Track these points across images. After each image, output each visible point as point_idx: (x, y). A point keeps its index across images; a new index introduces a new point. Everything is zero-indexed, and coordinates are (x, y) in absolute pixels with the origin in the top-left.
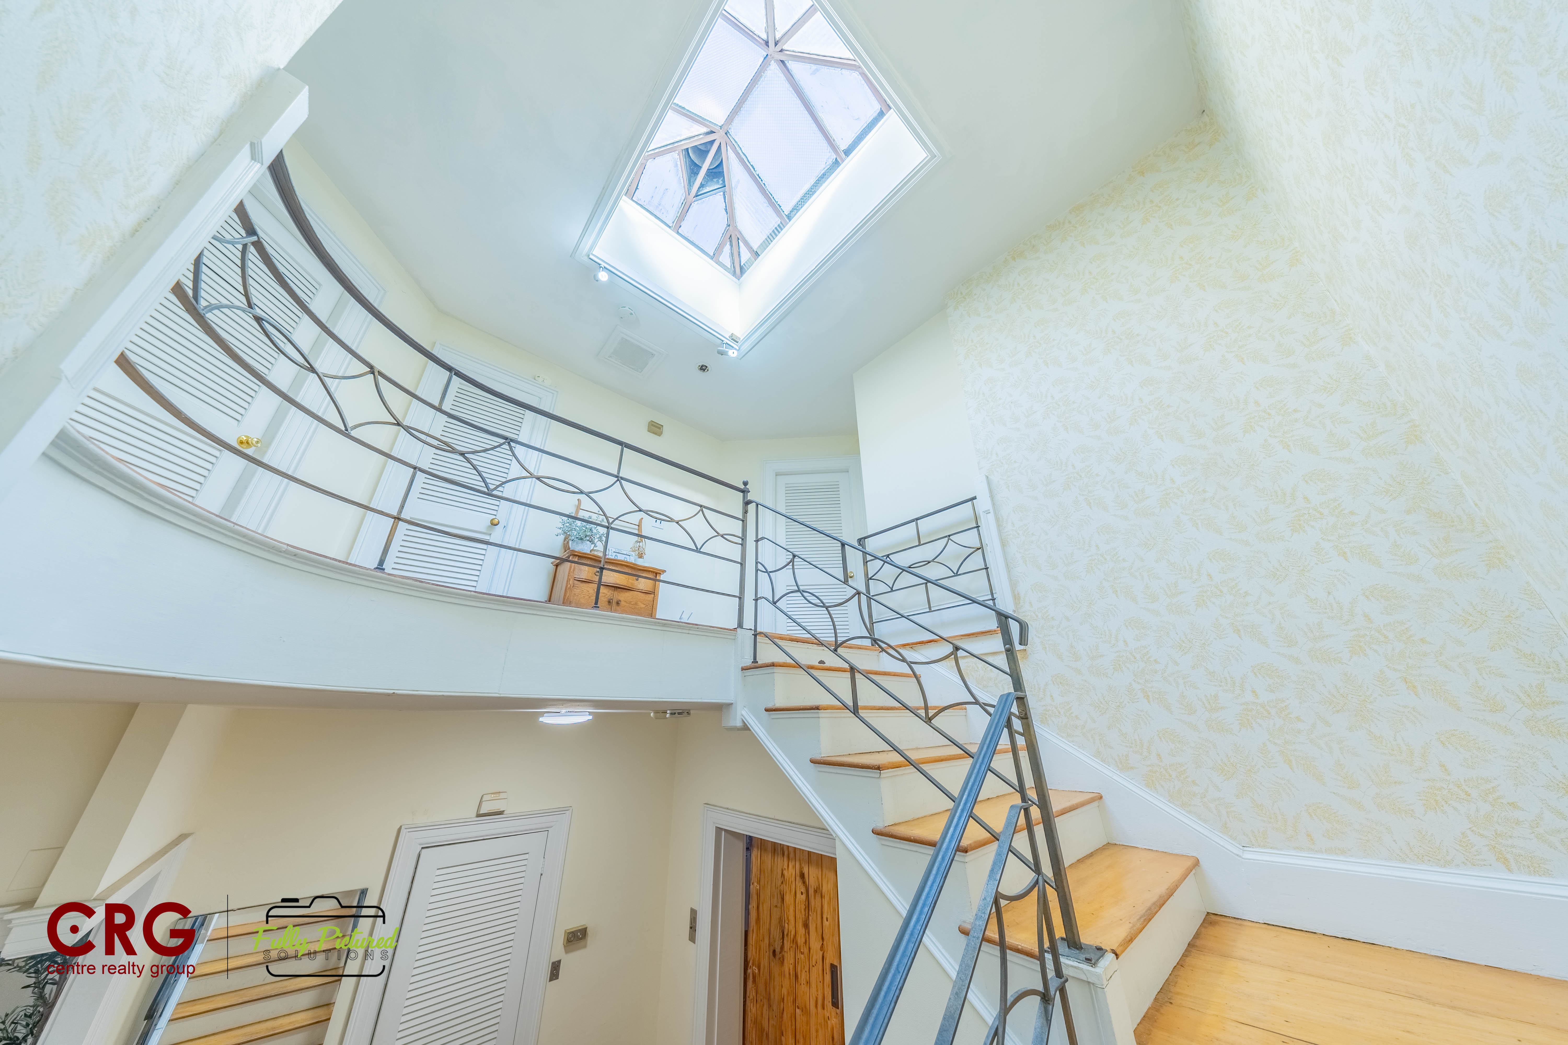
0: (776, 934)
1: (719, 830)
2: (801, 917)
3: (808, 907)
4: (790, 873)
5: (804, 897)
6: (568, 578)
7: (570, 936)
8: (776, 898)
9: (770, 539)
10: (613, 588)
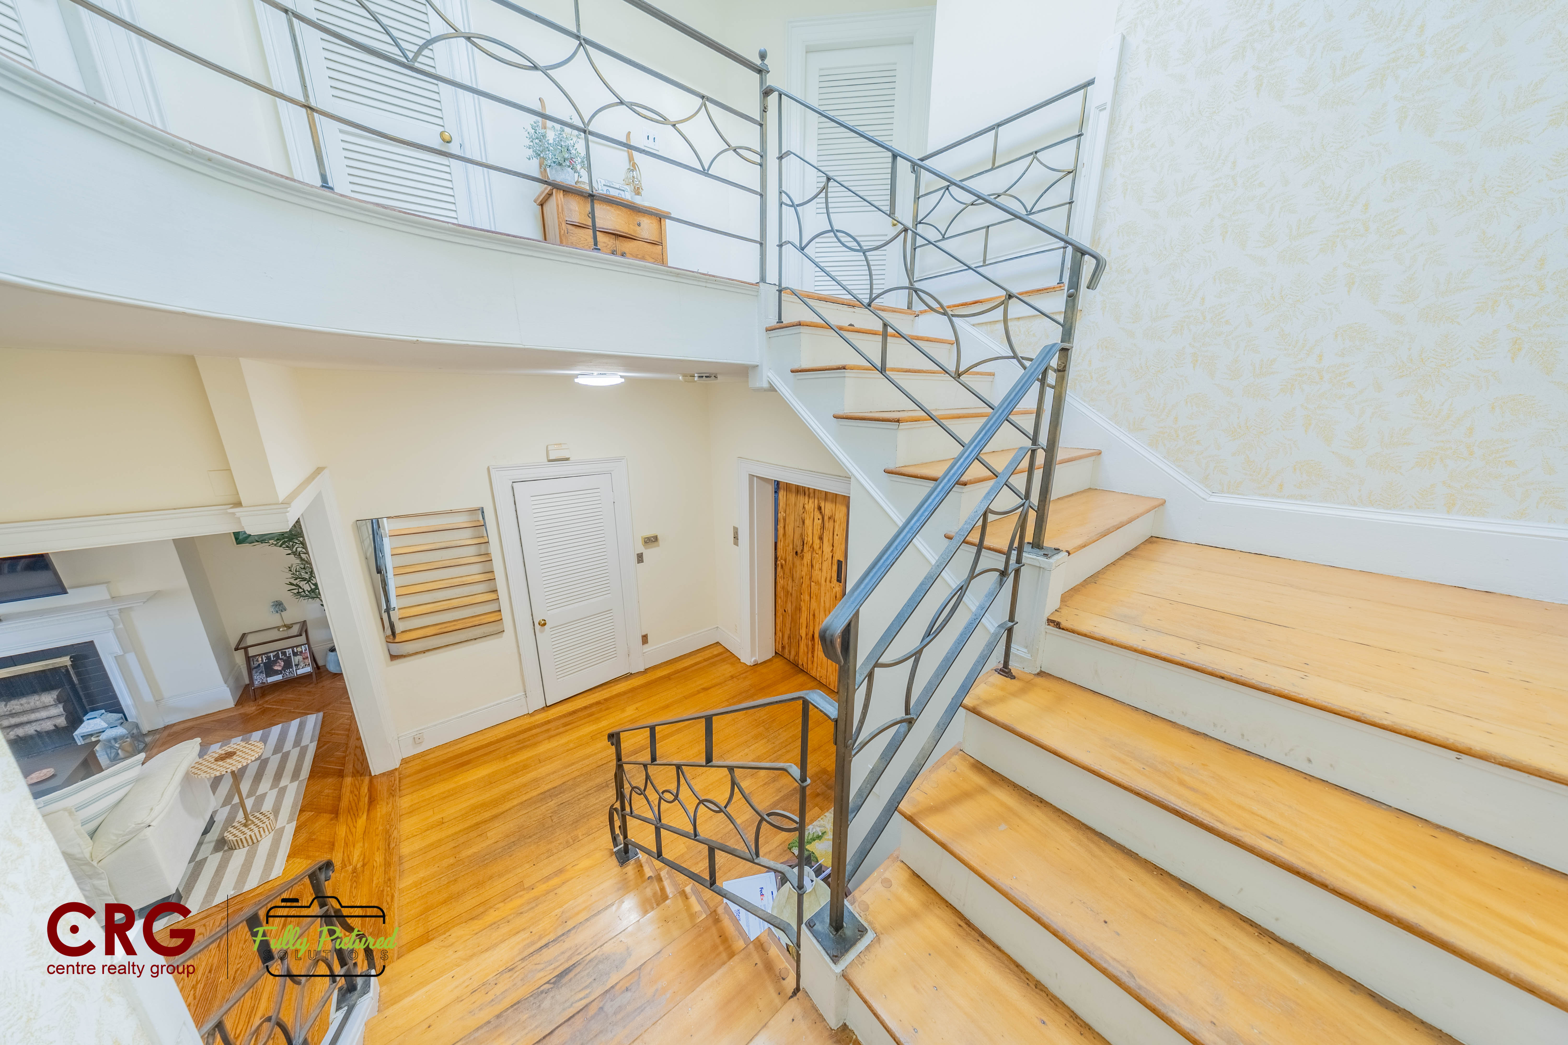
0: (798, 543)
1: (752, 476)
2: (817, 533)
3: (823, 527)
4: (810, 507)
5: (820, 521)
6: (559, 221)
7: (646, 540)
8: (798, 522)
9: (799, 154)
10: (614, 236)
